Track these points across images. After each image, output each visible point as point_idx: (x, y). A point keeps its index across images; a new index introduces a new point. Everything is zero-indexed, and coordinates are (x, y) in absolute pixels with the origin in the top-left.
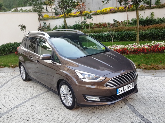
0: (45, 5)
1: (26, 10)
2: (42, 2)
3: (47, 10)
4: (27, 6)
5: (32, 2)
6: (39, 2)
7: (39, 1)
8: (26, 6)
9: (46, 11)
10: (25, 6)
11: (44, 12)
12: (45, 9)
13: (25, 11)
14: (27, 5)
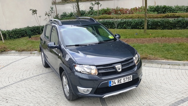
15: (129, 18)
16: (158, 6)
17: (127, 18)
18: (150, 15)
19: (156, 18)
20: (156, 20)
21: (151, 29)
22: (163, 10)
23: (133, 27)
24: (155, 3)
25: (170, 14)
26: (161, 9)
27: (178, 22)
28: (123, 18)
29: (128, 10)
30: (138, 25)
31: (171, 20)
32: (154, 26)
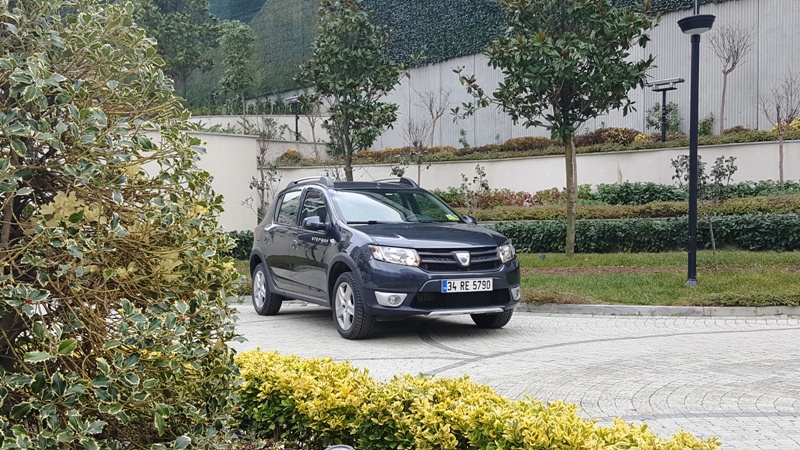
0: (293, 113)
1: (218, 126)
2: (284, 101)
3: (298, 135)
4: (224, 112)
5: (242, 101)
6: (273, 103)
7: (269, 98)
8: (220, 114)
9: (294, 138)
10: (214, 114)
11: (287, 140)
12: (291, 131)
13: (214, 130)
14: (224, 109)
15: (525, 218)
16: (627, 186)
17: (520, 219)
18: (595, 207)
19: (612, 217)
20: (612, 222)
21: (597, 250)
22: (643, 197)
23: (540, 247)
24: (621, 174)
25: (655, 205)
26: (635, 194)
27: (678, 231)
28: (505, 216)
29: (526, 197)
30: (554, 240)
31: (659, 223)
32: (607, 241)
